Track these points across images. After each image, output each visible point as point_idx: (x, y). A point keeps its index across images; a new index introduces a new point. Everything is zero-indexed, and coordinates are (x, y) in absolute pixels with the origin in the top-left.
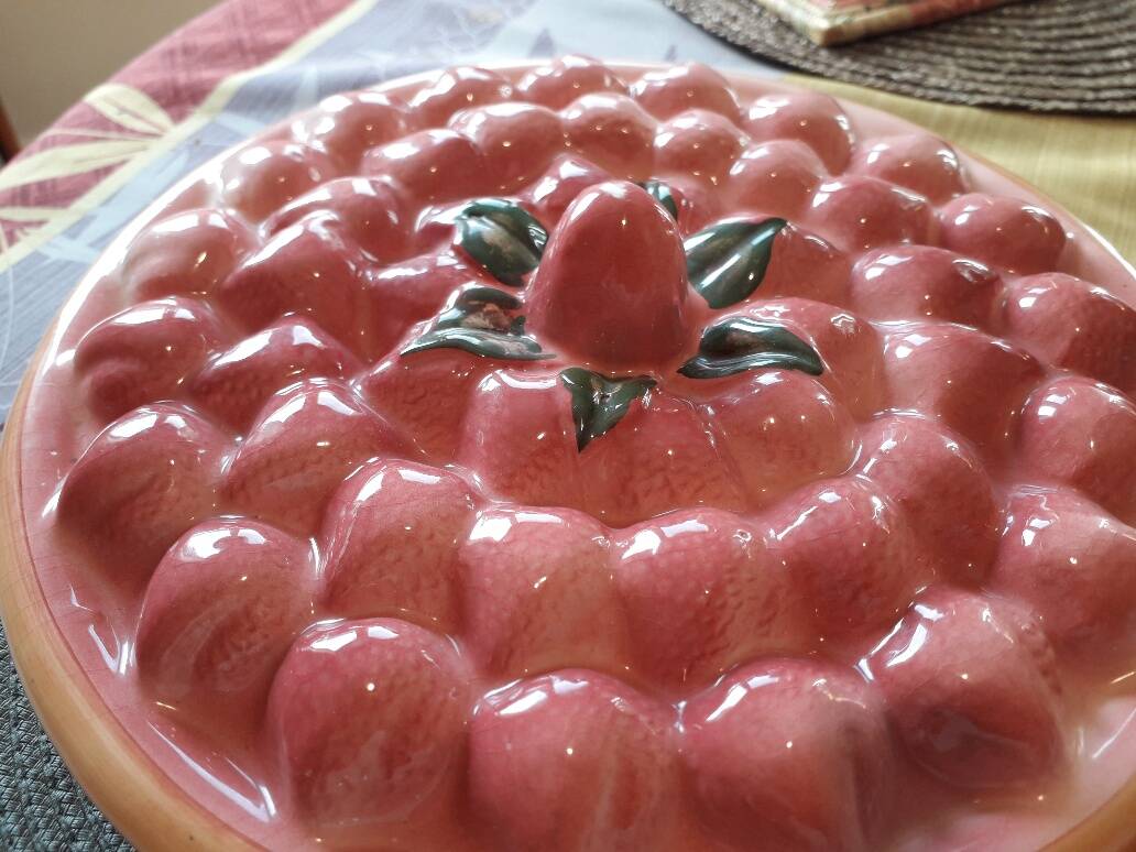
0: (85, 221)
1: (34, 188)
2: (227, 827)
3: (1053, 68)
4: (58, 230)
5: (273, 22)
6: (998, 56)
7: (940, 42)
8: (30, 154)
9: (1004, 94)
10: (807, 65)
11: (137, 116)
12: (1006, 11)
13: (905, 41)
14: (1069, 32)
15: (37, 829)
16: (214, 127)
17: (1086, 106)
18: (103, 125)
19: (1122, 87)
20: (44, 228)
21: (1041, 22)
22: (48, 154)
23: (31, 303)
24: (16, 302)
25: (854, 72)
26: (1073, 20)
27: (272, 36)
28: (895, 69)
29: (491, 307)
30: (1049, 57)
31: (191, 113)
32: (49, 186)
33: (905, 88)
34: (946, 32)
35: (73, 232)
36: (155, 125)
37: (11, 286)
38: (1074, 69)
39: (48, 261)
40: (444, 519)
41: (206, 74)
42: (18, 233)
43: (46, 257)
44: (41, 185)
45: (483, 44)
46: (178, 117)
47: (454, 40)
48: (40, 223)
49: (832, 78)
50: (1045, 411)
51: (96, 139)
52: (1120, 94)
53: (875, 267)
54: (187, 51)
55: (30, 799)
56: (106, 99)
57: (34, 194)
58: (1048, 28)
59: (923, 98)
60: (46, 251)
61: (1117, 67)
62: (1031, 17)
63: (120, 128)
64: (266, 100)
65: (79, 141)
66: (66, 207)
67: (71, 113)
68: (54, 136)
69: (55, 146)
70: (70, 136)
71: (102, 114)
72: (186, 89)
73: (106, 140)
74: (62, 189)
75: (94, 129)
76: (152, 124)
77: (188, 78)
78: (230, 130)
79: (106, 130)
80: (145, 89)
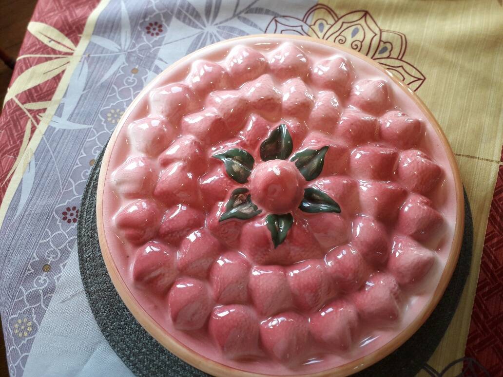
0: (61, 107)
1: (33, 91)
2: (208, 359)
4: (53, 113)
8: (22, 71)
11: (58, 43)
15: (141, 338)
16: (91, 46)
18: (47, 52)
20: (47, 112)
22: (30, 70)
23: (59, 152)
24: (53, 153)
29: (241, 195)
31: (80, 37)
32: (38, 89)
35: (59, 112)
36: (69, 48)
37: (48, 146)
39: (56, 130)
40: (243, 278)
42: (37, 116)
43: (55, 128)
44: (35, 88)
46: (76, 42)
48: (44, 110)
50: (406, 209)
51: (47, 59)
53: (358, 155)
55: (136, 330)
57: (35, 95)
60: (53, 125)
63: (54, 51)
64: (109, 27)
65: (40, 61)
66: (50, 100)
67: (27, 42)
68: (28, 58)
69: (31, 66)
70: (35, 58)
71: (43, 43)
72: (74, 24)
73: (51, 59)
74: (45, 90)
75: (43, 53)
76: (64, 46)
77: (72, 16)
78: (99, 46)
79: (48, 53)
80: (55, 26)
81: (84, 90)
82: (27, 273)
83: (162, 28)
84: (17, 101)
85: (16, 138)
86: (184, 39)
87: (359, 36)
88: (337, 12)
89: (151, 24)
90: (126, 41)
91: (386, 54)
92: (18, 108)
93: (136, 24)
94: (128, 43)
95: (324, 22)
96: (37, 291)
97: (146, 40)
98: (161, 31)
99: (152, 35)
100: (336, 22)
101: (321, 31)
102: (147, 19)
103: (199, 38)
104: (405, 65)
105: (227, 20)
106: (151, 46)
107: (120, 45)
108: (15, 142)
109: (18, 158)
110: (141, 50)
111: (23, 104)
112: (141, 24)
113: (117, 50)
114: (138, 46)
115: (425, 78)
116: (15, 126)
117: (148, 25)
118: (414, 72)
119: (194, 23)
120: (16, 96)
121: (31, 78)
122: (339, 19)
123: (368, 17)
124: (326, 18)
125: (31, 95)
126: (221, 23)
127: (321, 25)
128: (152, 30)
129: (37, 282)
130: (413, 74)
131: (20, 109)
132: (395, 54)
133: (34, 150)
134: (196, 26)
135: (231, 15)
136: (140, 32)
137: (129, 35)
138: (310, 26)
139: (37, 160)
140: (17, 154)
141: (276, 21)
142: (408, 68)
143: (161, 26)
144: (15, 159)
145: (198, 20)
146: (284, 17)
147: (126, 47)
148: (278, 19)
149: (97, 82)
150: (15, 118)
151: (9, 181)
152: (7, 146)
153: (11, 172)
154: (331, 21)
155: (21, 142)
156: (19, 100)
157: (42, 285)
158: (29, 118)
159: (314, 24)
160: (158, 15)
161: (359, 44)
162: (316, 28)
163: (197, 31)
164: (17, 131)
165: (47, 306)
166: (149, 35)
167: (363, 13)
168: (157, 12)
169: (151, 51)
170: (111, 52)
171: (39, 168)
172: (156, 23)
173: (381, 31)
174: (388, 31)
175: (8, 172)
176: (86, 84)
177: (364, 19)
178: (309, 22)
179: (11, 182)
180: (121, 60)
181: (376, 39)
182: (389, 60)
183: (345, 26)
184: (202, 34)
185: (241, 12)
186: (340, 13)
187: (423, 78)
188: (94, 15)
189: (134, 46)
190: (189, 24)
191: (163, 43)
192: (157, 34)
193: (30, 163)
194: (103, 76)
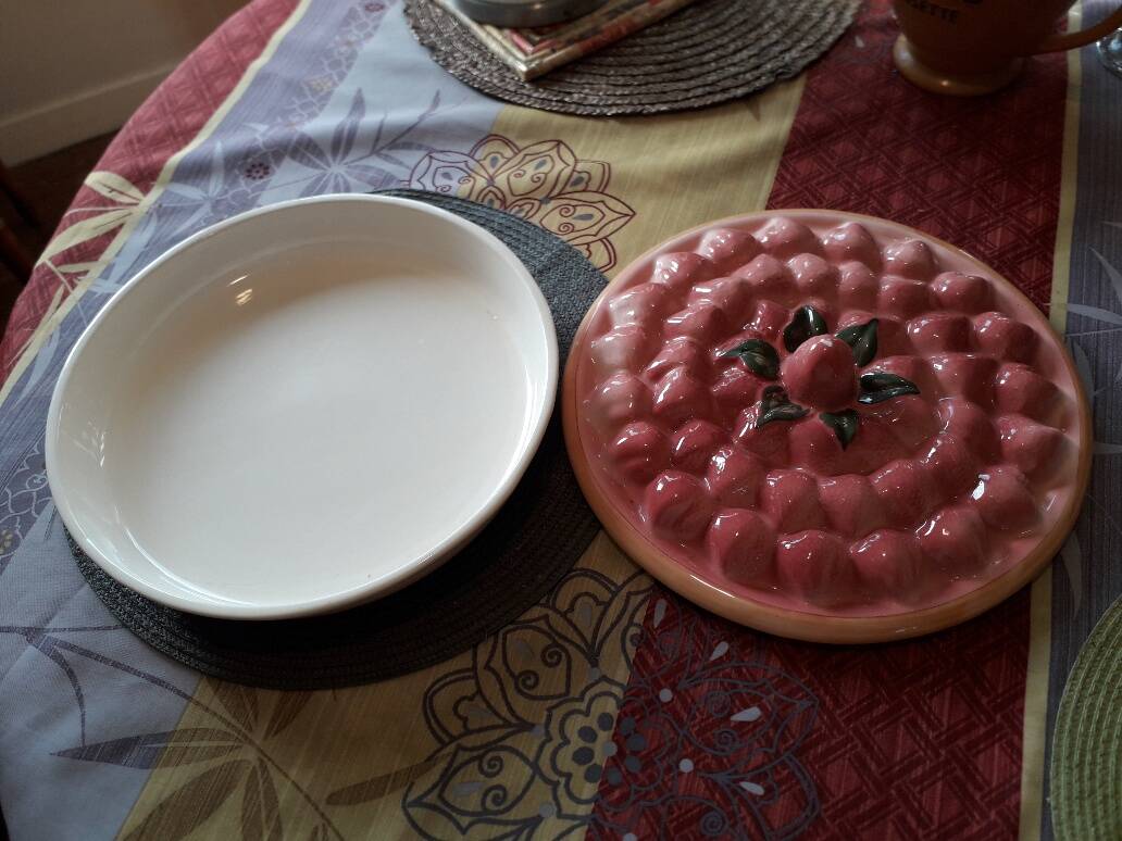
0: (110, 268)
1: (74, 250)
3: (666, 75)
4: (98, 275)
5: (188, 109)
6: (635, 72)
7: (601, 65)
8: (65, 228)
9: (630, 104)
10: (515, 99)
11: (122, 193)
12: (648, 31)
13: (580, 68)
14: (682, 44)
16: (167, 193)
17: (676, 106)
18: (103, 203)
19: (705, 86)
20: (89, 275)
21: (667, 38)
22: (76, 226)
25: (543, 99)
26: (689, 32)
27: (190, 120)
28: (570, 93)
30: (666, 66)
31: (153, 186)
32: (82, 247)
33: (572, 108)
34: (607, 56)
35: (105, 275)
36: (134, 198)
37: (82, 314)
38: (678, 75)
41: (156, 157)
42: (76, 281)
43: (95, 293)
44: (78, 247)
45: (321, 108)
46: (146, 190)
47: (304, 106)
48: (86, 272)
49: (529, 107)
51: (101, 213)
52: (700, 91)
54: (140, 139)
56: (99, 182)
57: (76, 254)
58: (671, 42)
59: (581, 116)
60: (94, 289)
61: (706, 68)
62: (663, 34)
63: (113, 203)
64: (195, 172)
65: (91, 215)
66: (97, 260)
67: (80, 195)
68: (76, 213)
69: (78, 221)
70: (84, 212)
71: (99, 194)
72: (145, 169)
73: (107, 212)
74: (90, 249)
75: (97, 205)
76: (130, 196)
77: (145, 160)
78: (177, 195)
79: (105, 205)
80: (121, 173)
81: (147, 246)
82: (19, 470)
83: (270, 170)
84: (50, 264)
85: (39, 307)
86: (297, 181)
87: (545, 169)
88: (518, 143)
89: (253, 166)
90: (216, 187)
91: (580, 187)
92: (50, 272)
93: (233, 167)
94: (218, 190)
95: (499, 156)
96: (30, 493)
97: (244, 185)
98: (266, 173)
99: (254, 178)
100: (516, 154)
101: (493, 166)
102: (250, 160)
103: (319, 180)
104: (607, 199)
105: (361, 159)
106: (249, 191)
107: (207, 192)
108: (36, 312)
109: (37, 331)
110: (233, 197)
111: (57, 266)
112: (240, 167)
113: (201, 198)
114: (231, 193)
115: (635, 214)
116: (41, 291)
117: (249, 167)
118: (620, 208)
119: (314, 163)
120: (50, 259)
121: (74, 235)
122: (520, 151)
123: (562, 147)
124: (501, 151)
125: (69, 256)
126: (352, 162)
127: (494, 161)
128: (254, 174)
129: (31, 482)
130: (618, 210)
131: (53, 273)
132: (594, 185)
133: (61, 319)
134: (317, 167)
135: (368, 152)
136: (237, 177)
137: (221, 181)
138: (478, 161)
139: (62, 331)
140: (37, 326)
141: (431, 157)
142: (612, 203)
143: (267, 168)
144: (32, 332)
145: (321, 160)
146: (442, 152)
147: (215, 194)
148: (433, 155)
149: (167, 236)
150: (43, 283)
151: (18, 359)
152: (25, 317)
153: (23, 348)
154: (508, 153)
155: (45, 312)
156: (53, 263)
157: (38, 485)
158: (62, 282)
159: (485, 159)
160: (265, 154)
161: (542, 176)
162: (487, 163)
163: (317, 172)
164: (43, 298)
165: (38, 514)
166: (250, 180)
167: (554, 143)
168: (265, 150)
169: (249, 197)
170: (194, 201)
171: (65, 341)
172: (261, 165)
173: (576, 161)
174: (586, 161)
175: (19, 348)
176: (151, 240)
177: (555, 149)
178: (476, 157)
179: (21, 360)
180: (206, 210)
181: (568, 171)
182: (584, 194)
183: (528, 158)
184: (324, 175)
185: (382, 148)
186: (521, 144)
187: (631, 213)
188: (176, 159)
189: (226, 192)
190: (307, 165)
191: (269, 186)
192: (261, 177)
193: (51, 336)
194: (175, 229)
